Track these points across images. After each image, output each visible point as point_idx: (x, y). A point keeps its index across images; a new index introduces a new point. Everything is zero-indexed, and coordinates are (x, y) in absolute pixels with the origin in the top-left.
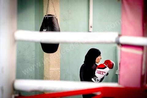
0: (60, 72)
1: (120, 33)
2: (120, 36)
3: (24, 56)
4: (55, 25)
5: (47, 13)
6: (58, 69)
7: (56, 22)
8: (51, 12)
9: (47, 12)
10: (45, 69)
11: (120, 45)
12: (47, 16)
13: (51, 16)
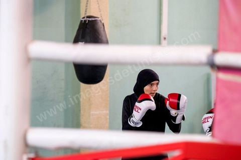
0: (108, 117)
1: (216, 48)
2: (215, 51)
3: (45, 88)
4: (99, 35)
5: (85, 14)
6: (104, 112)
7: (102, 29)
8: (93, 12)
9: (86, 11)
10: (82, 112)
11: (216, 68)
12: (85, 19)
13: (93, 19)
